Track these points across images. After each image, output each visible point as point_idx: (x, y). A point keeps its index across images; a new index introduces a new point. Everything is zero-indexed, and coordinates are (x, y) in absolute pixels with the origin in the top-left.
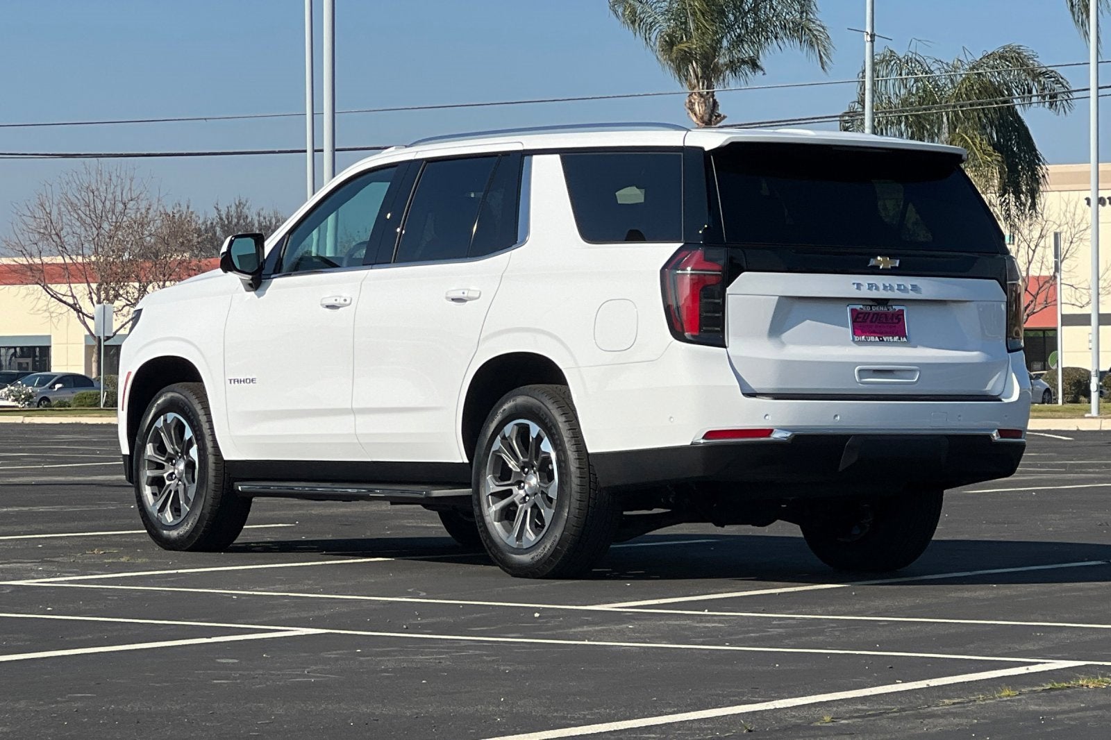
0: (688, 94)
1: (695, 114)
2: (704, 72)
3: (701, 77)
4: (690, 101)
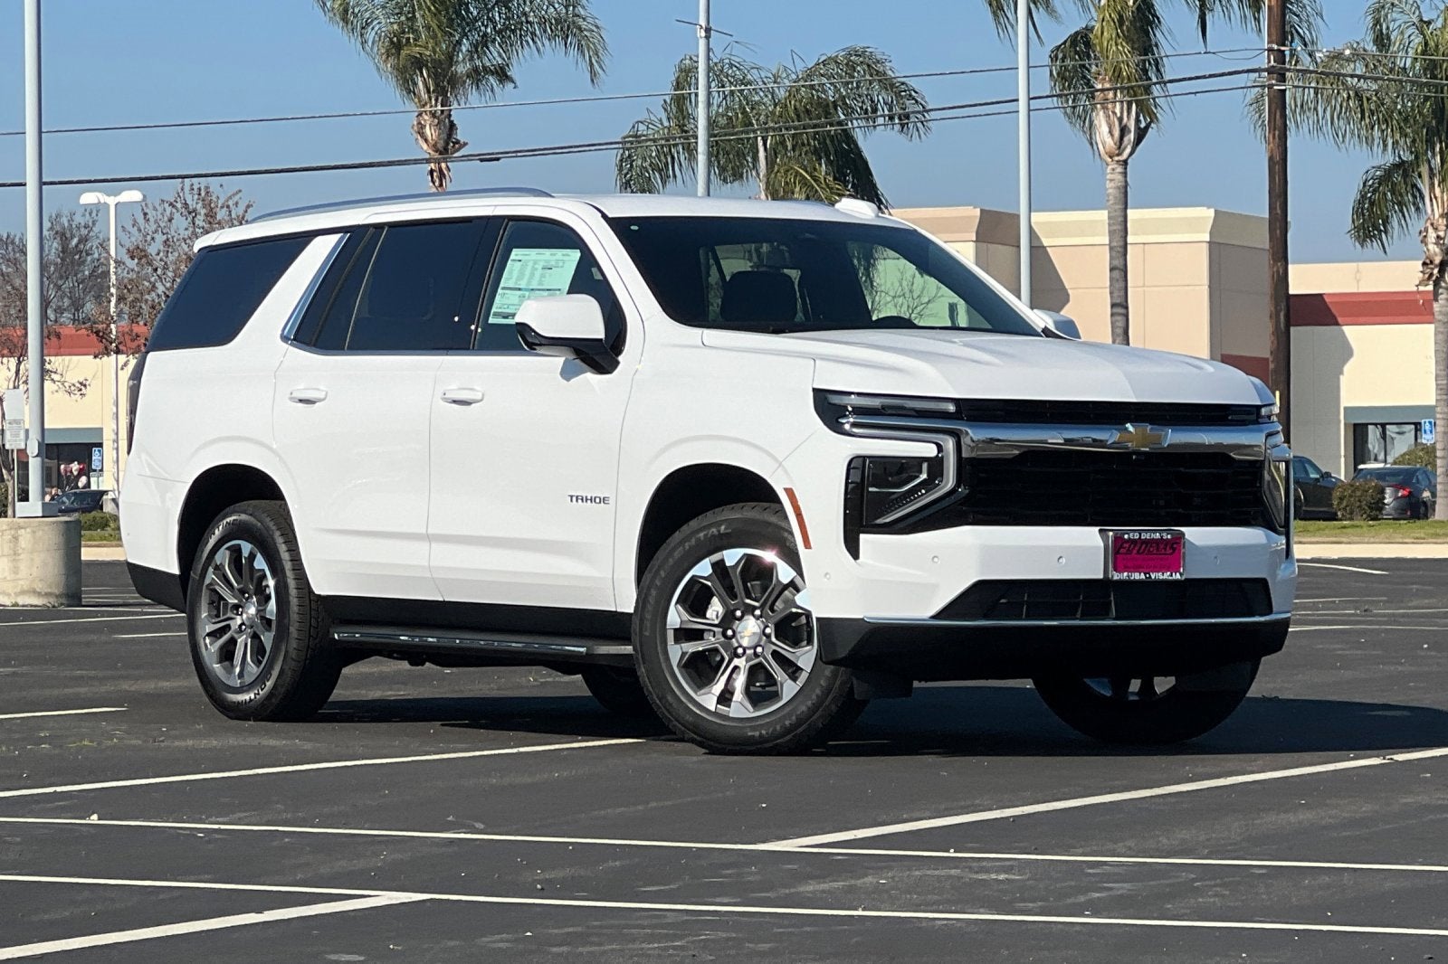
0: (416, 114)
1: (426, 141)
2: (437, 85)
3: (434, 91)
4: (419, 123)
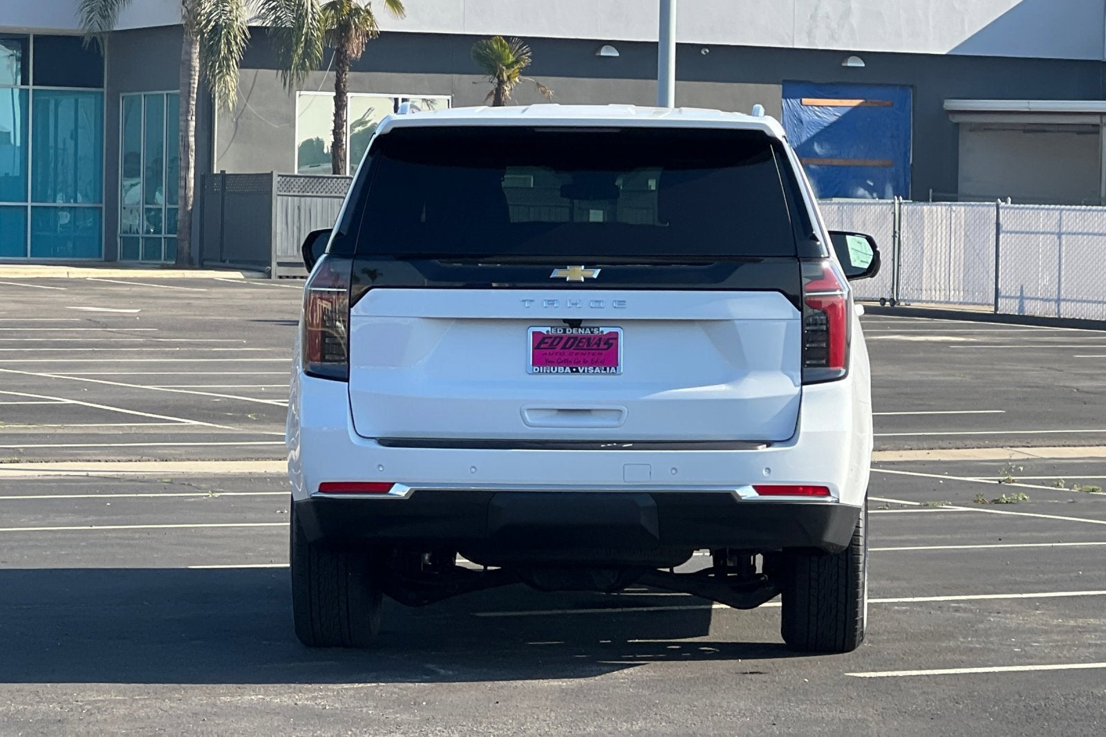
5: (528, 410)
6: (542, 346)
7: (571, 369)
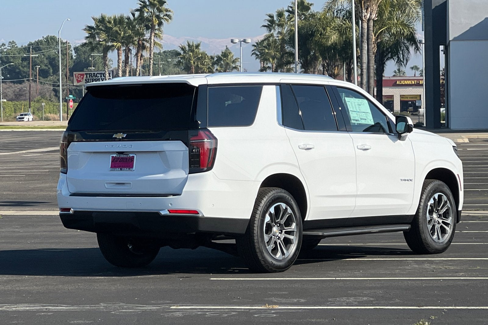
5: (106, 183)
6: (114, 161)
7: (120, 169)
